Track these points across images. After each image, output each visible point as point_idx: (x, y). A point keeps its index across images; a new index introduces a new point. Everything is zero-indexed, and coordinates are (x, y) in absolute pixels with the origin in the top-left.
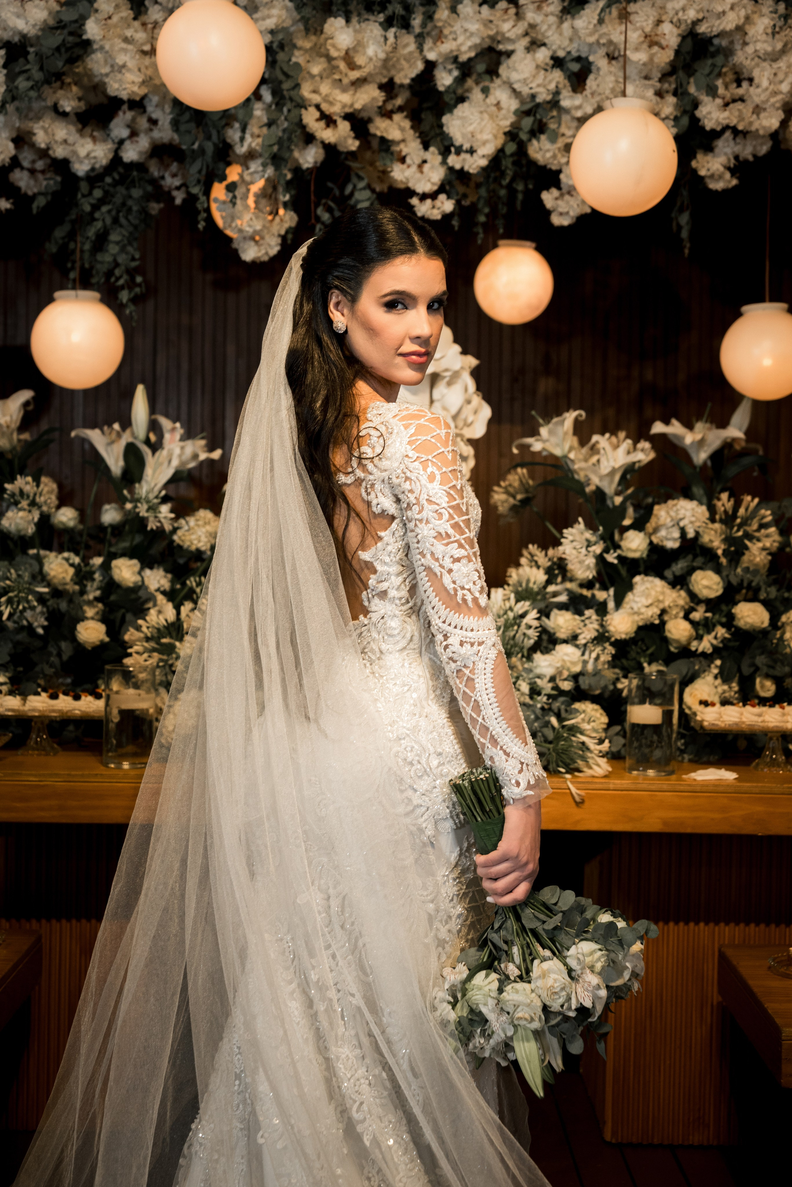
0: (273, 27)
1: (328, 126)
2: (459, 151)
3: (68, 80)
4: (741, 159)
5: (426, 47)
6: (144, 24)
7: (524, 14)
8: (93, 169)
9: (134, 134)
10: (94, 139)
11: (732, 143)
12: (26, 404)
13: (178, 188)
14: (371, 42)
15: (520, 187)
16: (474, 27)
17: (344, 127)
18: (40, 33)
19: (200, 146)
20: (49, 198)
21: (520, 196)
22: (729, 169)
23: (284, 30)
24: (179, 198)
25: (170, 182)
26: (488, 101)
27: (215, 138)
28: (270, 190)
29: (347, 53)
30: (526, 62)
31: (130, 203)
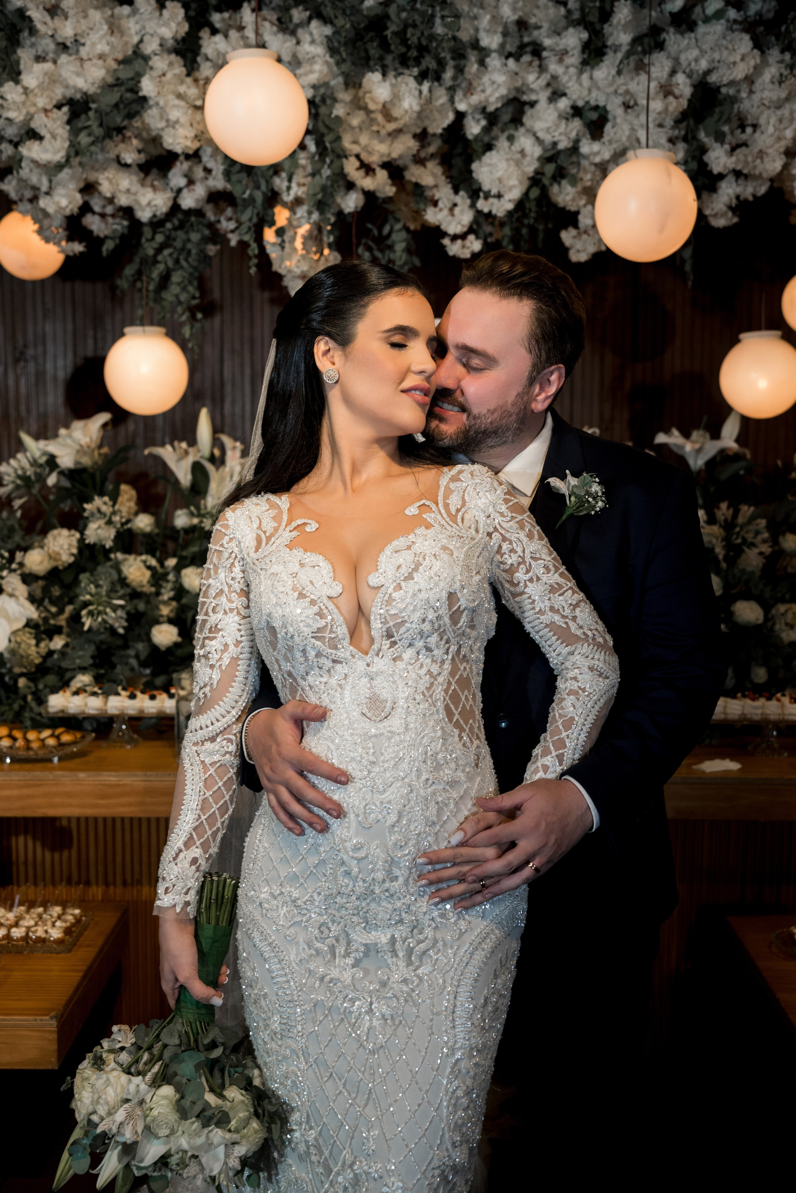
0: (315, 82)
1: (367, 174)
2: (487, 196)
3: (128, 134)
4: (742, 198)
5: (457, 99)
6: (196, 81)
7: (547, 66)
8: (154, 216)
9: (191, 182)
10: (154, 188)
11: (734, 185)
12: (105, 426)
13: (232, 231)
14: (407, 95)
15: (541, 227)
16: (501, 78)
17: (382, 175)
18: (99, 91)
19: (250, 195)
20: (117, 241)
21: (541, 235)
22: (730, 208)
23: (326, 85)
24: (234, 240)
25: (226, 225)
26: (513, 148)
27: (263, 187)
28: (315, 233)
29: (384, 106)
30: (549, 111)
31: (189, 246)
